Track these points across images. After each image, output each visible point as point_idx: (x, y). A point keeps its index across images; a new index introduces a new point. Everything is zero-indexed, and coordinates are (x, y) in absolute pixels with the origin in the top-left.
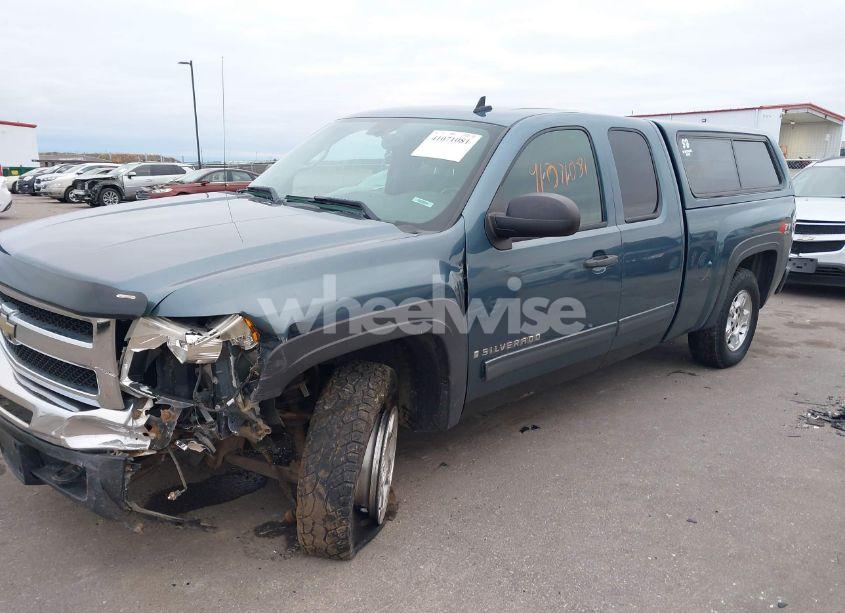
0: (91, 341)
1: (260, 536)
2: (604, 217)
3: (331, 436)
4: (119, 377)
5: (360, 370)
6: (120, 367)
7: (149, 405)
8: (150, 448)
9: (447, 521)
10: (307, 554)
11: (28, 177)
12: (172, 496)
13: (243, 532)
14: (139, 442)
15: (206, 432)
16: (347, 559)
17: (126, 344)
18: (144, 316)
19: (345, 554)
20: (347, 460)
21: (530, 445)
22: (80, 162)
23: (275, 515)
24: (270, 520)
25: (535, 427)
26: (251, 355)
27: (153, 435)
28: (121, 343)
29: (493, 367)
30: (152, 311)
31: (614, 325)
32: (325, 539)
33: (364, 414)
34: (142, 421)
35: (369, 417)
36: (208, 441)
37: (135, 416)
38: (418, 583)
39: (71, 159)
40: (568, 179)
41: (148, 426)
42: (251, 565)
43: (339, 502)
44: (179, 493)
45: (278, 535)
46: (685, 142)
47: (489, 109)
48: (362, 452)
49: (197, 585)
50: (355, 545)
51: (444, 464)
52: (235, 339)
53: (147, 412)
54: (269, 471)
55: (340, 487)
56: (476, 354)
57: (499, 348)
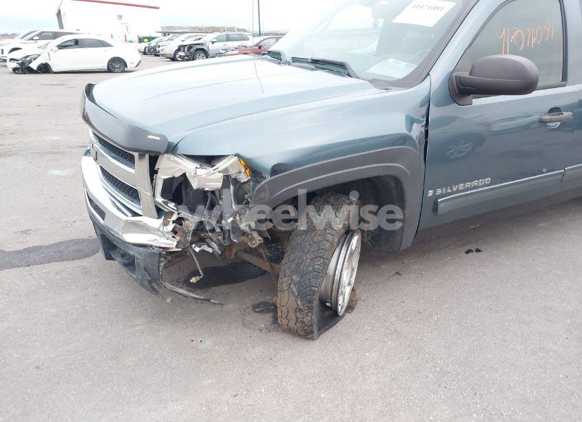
0: (134, 169)
1: (255, 312)
2: (565, 78)
3: (303, 251)
4: (154, 196)
5: (331, 202)
6: (154, 189)
7: (175, 217)
8: (176, 247)
9: (393, 319)
10: (284, 331)
11: (153, 43)
12: (193, 280)
13: (245, 307)
14: (169, 242)
15: (215, 239)
16: (312, 339)
17: (156, 172)
18: (167, 152)
19: (311, 336)
20: (314, 271)
21: (472, 265)
22: (184, 33)
23: (269, 297)
24: (264, 300)
25: (478, 250)
26: (246, 186)
27: (178, 238)
28: (153, 172)
29: (443, 204)
30: (172, 149)
31: (561, 173)
32: (296, 324)
33: (330, 237)
34: (171, 227)
35: (333, 239)
36: (215, 245)
37: (166, 224)
38: (362, 367)
39: (181, 31)
40: (533, 42)
41: (175, 232)
42: (245, 334)
43: (306, 300)
44: (198, 278)
45: (267, 313)
48: (326, 265)
49: (207, 343)
50: (319, 330)
51: (398, 273)
52: (233, 173)
53: (174, 222)
54: (266, 266)
55: (308, 289)
56: (431, 193)
57: (451, 188)
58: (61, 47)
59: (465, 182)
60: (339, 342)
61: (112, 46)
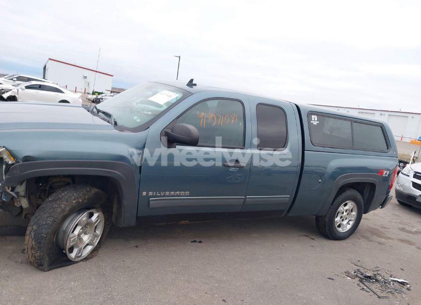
2: (244, 144)
3: (44, 212)
16: (43, 270)
20: (47, 224)
25: (200, 242)
29: (155, 202)
31: (243, 198)
32: (32, 258)
35: (65, 207)
43: (38, 242)
46: (314, 117)
47: (195, 85)
51: (137, 247)
55: (39, 235)
56: (144, 193)
57: (156, 193)
58: (27, 87)
59: (170, 191)
60: (61, 275)
61: (63, 93)
